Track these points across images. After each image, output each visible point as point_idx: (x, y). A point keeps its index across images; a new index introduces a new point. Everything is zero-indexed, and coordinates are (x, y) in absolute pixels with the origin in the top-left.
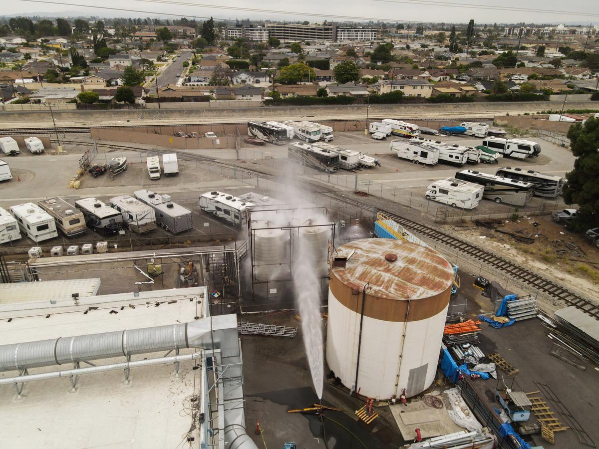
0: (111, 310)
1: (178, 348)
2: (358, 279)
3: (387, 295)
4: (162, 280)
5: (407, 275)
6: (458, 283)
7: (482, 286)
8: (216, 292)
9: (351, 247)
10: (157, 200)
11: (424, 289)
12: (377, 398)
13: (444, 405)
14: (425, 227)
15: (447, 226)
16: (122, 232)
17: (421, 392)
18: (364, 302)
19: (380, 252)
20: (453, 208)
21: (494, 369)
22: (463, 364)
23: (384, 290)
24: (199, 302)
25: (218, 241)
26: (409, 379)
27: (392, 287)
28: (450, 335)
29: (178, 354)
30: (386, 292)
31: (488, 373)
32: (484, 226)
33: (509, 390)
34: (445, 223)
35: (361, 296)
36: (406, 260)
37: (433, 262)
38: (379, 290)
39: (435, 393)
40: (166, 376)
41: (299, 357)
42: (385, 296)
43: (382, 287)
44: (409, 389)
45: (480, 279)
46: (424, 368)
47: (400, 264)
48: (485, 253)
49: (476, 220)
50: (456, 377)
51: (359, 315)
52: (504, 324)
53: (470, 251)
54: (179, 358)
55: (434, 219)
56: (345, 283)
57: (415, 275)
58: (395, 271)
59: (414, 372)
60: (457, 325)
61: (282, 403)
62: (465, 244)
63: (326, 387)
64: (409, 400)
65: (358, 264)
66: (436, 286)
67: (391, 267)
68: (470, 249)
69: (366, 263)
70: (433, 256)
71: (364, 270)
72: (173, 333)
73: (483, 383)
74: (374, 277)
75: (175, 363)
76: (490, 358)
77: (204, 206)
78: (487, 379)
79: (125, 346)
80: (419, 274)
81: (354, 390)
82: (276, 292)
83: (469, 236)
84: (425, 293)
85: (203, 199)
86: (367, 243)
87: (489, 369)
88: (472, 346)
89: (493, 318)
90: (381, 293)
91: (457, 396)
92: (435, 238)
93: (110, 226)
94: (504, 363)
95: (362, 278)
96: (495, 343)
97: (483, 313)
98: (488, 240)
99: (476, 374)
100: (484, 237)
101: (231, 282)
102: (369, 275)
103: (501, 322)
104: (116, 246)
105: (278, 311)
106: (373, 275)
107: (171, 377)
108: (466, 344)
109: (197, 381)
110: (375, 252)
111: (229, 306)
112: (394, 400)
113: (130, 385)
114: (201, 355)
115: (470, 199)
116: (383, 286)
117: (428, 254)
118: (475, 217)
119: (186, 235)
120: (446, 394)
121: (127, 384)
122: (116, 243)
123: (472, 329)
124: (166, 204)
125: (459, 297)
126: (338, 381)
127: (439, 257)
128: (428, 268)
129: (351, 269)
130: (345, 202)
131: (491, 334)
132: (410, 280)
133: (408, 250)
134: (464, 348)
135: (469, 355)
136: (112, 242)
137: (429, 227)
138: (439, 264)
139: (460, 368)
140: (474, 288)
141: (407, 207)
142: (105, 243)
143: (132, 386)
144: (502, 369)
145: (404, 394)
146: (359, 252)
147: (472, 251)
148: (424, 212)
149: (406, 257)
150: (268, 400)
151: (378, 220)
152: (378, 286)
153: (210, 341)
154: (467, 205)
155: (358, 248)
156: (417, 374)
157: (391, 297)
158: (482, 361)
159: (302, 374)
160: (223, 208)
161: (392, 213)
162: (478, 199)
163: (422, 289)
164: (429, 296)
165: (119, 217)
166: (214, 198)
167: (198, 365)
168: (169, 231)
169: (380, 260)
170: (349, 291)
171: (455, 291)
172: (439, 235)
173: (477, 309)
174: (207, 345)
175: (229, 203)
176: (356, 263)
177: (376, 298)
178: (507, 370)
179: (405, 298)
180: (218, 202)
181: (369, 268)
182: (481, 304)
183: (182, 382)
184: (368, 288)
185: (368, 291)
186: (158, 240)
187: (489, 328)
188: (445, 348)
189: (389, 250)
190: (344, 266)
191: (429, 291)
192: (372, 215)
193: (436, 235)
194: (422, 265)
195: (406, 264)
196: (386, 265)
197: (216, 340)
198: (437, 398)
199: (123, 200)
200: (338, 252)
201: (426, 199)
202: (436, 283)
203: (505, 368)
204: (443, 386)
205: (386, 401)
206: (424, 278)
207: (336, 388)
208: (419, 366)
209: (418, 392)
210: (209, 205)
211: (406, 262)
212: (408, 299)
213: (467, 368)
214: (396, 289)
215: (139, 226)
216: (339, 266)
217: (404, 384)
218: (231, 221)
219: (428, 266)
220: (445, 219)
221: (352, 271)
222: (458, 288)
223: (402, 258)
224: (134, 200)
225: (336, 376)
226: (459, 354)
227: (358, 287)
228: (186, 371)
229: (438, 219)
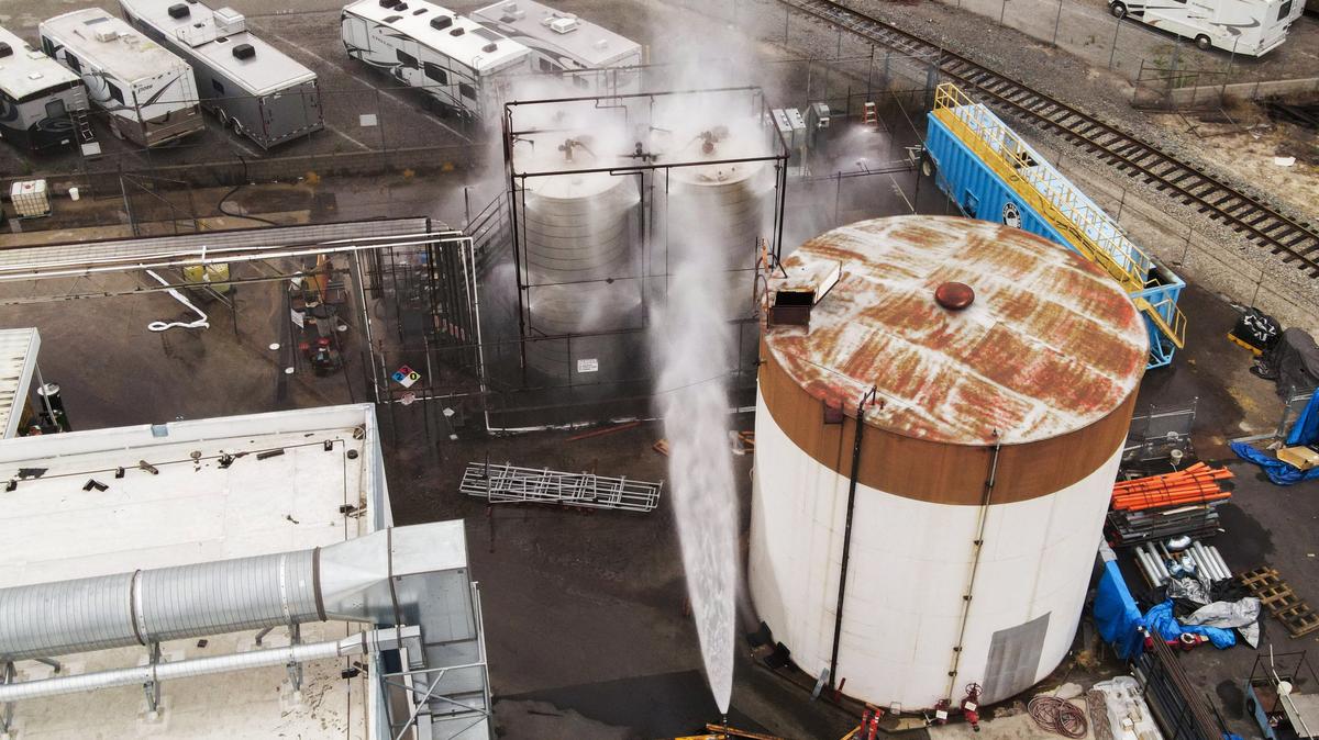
0: (85, 481)
1: (295, 623)
2: (846, 370)
3: (931, 429)
4: (232, 315)
5: (997, 358)
6: (1179, 335)
7: (1256, 342)
8: (406, 373)
9: (830, 251)
10: (199, 26)
11: (1046, 408)
12: (893, 707)
13: (1090, 726)
14: (1097, 124)
15: (1169, 121)
16: (91, 149)
17: (1026, 686)
18: (858, 446)
19: (923, 273)
20: (1199, 52)
21: (1254, 618)
22: (1164, 600)
23: (921, 411)
24: (353, 455)
25: (408, 173)
26: (991, 656)
27: (949, 399)
28: (1133, 513)
29: (296, 639)
30: (930, 417)
31: (1234, 630)
32: (1295, 119)
33: (1285, 688)
34: (1164, 106)
35: (850, 431)
36: (1002, 302)
37: (1086, 308)
38: (908, 410)
39: (1067, 691)
40: (267, 697)
41: (666, 577)
42: (922, 433)
43: (916, 400)
44: (990, 684)
45: (1252, 320)
46: (1039, 627)
47: (981, 318)
48: (1282, 221)
49: (1271, 98)
50: (1136, 644)
51: (845, 482)
52: (1305, 472)
53: (1234, 214)
54: (300, 652)
55: (1130, 91)
56: (804, 384)
57: (1023, 356)
58: (964, 342)
59: (1004, 640)
60: (1158, 479)
61: (610, 721)
62: (1223, 187)
63: (743, 671)
64: (987, 712)
65: (848, 316)
66: (1087, 395)
67: (949, 331)
68: (1234, 208)
69: (874, 313)
70: (1091, 287)
71: (867, 338)
72: (277, 582)
73: (1217, 661)
74: (895, 363)
75: (288, 665)
76: (1246, 581)
77: (360, 46)
78: (1230, 646)
79: (141, 620)
80: (1036, 354)
81: (827, 680)
82: (596, 369)
83: (1241, 156)
84: (1049, 421)
85: (354, 21)
86: (883, 235)
87: (1237, 618)
88: (1198, 544)
89: (1274, 451)
90: (912, 419)
91: (1131, 700)
92: (1126, 164)
93: (48, 122)
94: (1286, 598)
95: (857, 368)
96: (1269, 533)
97: (1248, 434)
98: (1303, 172)
99: (1198, 633)
100: (1290, 161)
101: (454, 330)
102: (881, 356)
103: (1298, 465)
104: (74, 192)
105: (604, 424)
106: (893, 358)
107: (281, 701)
108: (1178, 537)
109: (357, 713)
110: (905, 272)
111: (449, 412)
112: (942, 715)
113: (165, 724)
114: (365, 645)
115: (1256, 24)
116: (920, 394)
117: (1074, 278)
118: (1270, 87)
119: (303, 155)
120: (1101, 694)
121: (156, 722)
122: (77, 181)
123: (1202, 494)
124: (232, 44)
125: (1179, 380)
126: (781, 655)
127: (1107, 290)
128: (1068, 333)
129: (825, 333)
130: (837, 25)
131: (1262, 506)
132: (1004, 375)
133: (1013, 265)
134: (1171, 551)
135: (1183, 574)
136: (64, 180)
137: (1111, 122)
138: (1103, 316)
139: (1151, 616)
140: (1229, 346)
141: (1046, 44)
142: (40, 186)
143: (170, 728)
144: (1277, 618)
145: (972, 697)
146: (855, 268)
147: (1241, 216)
148: (1100, 67)
149: (1001, 293)
150: (571, 710)
151: (938, 106)
152: (904, 395)
153: (387, 601)
154: (1248, 44)
155: (851, 254)
156: (1015, 643)
157: (942, 435)
158: (1221, 591)
159: (672, 630)
160: (423, 57)
161: (992, 68)
162: (1286, 21)
163: (1040, 407)
164: (1060, 430)
165: (77, 91)
166: (391, 20)
167: (356, 664)
168: (244, 138)
169: (920, 304)
170: (816, 414)
171: (1168, 360)
172: (1140, 153)
173: (1231, 422)
174: (381, 612)
175: (442, 40)
176: (842, 311)
177: (894, 436)
178: (1291, 619)
179: (986, 438)
180: (404, 37)
181: (881, 333)
182: (1246, 403)
183: (313, 716)
184: (873, 403)
185: (873, 414)
186: (211, 170)
187: (1258, 483)
188: (1109, 556)
189: (951, 263)
190: (803, 322)
191: (1060, 413)
192: (921, 77)
193: (1130, 153)
194: (1050, 321)
195: (1001, 318)
196: (938, 322)
197: (406, 598)
198: (1070, 706)
199: (83, 29)
200: (788, 271)
201: (1113, 13)
202: (1088, 386)
203: (1289, 614)
204: (1095, 670)
205: (920, 715)
206: (1051, 368)
207: (772, 675)
208: (1023, 622)
209: (1016, 690)
210: (375, 45)
211: (1001, 312)
212: (992, 442)
213: (1174, 615)
214: (959, 408)
215: (144, 125)
216: (787, 323)
217: (975, 669)
218: (450, 102)
219: (1069, 322)
220: (1167, 95)
221: (828, 340)
222: (1177, 349)
223: (988, 296)
224: (123, 28)
225: (777, 638)
226: (1154, 567)
227: (844, 398)
228: (321, 684)
229: (1144, 95)
